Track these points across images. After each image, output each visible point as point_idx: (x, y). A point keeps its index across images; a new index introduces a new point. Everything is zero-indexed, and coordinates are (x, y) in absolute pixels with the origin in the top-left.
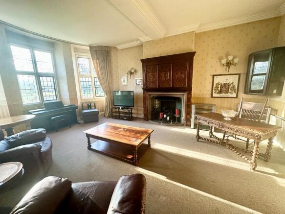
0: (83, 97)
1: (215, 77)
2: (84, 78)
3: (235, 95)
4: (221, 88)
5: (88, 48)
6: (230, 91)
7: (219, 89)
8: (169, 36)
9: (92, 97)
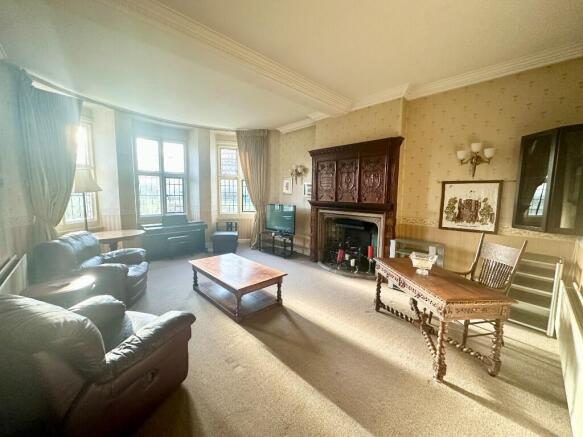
0: (224, 211)
1: (447, 186)
2: (227, 181)
3: (490, 227)
4: (459, 209)
5: (234, 133)
6: (480, 217)
7: (456, 211)
8: (358, 108)
9: (236, 211)
